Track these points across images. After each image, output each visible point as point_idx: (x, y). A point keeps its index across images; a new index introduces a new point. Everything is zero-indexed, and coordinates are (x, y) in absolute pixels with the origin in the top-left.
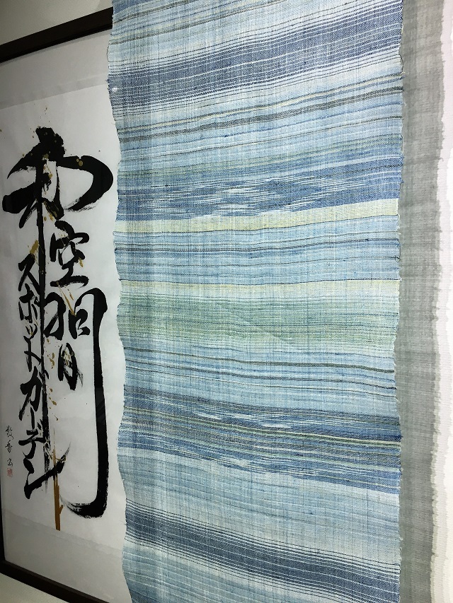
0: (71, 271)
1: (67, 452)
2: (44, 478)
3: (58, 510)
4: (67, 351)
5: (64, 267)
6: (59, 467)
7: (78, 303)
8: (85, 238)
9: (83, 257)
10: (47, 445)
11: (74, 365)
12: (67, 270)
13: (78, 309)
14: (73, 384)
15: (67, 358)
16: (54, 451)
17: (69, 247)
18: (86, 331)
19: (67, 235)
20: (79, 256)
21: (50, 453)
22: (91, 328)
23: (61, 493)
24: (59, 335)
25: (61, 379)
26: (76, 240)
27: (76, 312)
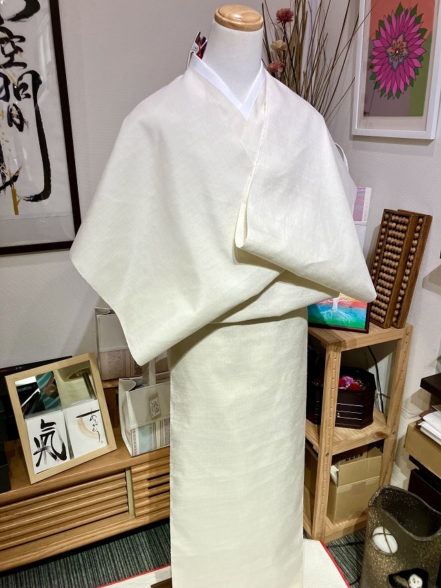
0: (12, 58)
1: (20, 169)
2: (4, 187)
3: (16, 204)
4: (14, 108)
5: (6, 56)
6: (15, 178)
7: (21, 78)
8: (22, 39)
9: (22, 51)
10: (3, 168)
11: (20, 116)
12: (9, 58)
13: (20, 82)
14: (21, 128)
15: (15, 112)
16: (9, 171)
17: (9, 45)
18: (28, 96)
19: (7, 36)
20: (18, 50)
21: (6, 171)
22: (32, 95)
23: (17, 193)
24: (7, 98)
25: (11, 125)
26: (14, 40)
27: (19, 84)
